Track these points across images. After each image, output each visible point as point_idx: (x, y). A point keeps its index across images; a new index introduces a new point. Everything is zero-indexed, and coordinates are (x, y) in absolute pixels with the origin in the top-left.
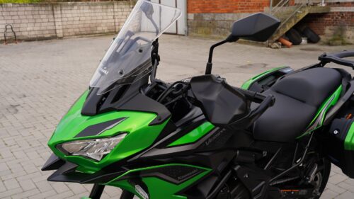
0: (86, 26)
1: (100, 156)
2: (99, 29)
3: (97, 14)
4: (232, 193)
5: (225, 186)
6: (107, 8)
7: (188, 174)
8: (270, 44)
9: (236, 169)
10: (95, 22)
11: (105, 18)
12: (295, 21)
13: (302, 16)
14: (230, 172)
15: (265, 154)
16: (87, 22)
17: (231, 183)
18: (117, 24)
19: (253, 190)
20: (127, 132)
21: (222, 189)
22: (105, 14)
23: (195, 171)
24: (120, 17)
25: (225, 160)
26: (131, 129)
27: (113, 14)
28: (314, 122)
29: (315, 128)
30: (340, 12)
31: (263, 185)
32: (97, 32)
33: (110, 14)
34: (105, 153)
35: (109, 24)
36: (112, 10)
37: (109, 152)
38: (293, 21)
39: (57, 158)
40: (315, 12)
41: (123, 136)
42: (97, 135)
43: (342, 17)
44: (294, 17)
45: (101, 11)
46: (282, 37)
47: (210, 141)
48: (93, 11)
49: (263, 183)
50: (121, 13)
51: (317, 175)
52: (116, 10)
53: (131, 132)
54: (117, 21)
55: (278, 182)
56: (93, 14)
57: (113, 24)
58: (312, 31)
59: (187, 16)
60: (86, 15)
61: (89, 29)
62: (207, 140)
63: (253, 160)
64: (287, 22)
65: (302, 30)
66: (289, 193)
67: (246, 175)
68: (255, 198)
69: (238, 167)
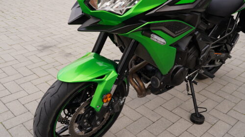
7: (182, 30)
19: (203, 50)
23: (186, 28)
49: (208, 45)
62: (200, 3)
66: (216, 55)
67: (201, 39)
68: (202, 57)
69: (197, 32)
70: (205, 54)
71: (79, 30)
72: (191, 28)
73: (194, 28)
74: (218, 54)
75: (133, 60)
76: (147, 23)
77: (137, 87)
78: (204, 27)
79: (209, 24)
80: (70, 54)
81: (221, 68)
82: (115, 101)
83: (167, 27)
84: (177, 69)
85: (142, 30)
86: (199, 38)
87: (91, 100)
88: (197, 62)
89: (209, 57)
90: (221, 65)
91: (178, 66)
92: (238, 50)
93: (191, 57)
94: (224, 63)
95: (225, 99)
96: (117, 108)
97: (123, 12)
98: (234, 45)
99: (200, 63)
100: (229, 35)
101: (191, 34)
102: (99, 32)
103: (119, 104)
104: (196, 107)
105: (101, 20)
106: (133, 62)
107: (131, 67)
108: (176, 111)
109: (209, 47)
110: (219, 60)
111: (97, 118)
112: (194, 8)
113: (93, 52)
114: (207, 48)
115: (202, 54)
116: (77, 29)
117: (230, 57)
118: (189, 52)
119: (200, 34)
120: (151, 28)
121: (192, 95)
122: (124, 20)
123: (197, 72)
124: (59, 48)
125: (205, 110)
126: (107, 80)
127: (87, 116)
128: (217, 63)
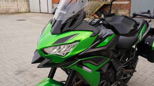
0: (4, 9)
2: (11, 11)
3: (9, 4)
6: (14, 1)
8: (90, 17)
10: (8, 7)
11: (13, 6)
12: (99, 7)
13: (102, 5)
16: (4, 8)
18: (19, 9)
19: (117, 70)
20: (79, 41)
22: (13, 4)
23: (104, 60)
24: (20, 5)
26: (82, 39)
27: (17, 4)
28: (138, 39)
30: (116, 4)
32: (10, 12)
33: (15, 4)
35: (15, 9)
36: (16, 2)
38: (98, 7)
40: (107, 4)
41: (78, 43)
42: (65, 43)
43: (117, 6)
44: (99, 5)
45: (11, 2)
46: (94, 14)
48: (7, 3)
50: (21, 4)
52: (18, 2)
54: (19, 7)
56: (7, 4)
57: (17, 9)
58: (106, 12)
59: (53, 5)
60: (3, 4)
61: (5, 11)
62: (110, 45)
64: (96, 8)
65: (101, 11)
66: (127, 71)
67: (115, 63)
68: (117, 74)
69: (112, 59)
70: (119, 72)
72: (108, 59)
73: (109, 59)
74: (128, 70)
75: (75, 79)
76: (80, 60)
78: (116, 56)
79: (119, 53)
80: (36, 75)
81: (131, 78)
83: (92, 61)
84: (103, 83)
85: (77, 64)
86: (114, 63)
88: (115, 77)
89: (122, 73)
90: (131, 77)
91: (103, 81)
92: (141, 64)
93: (111, 74)
94: (132, 75)
97: (65, 54)
98: (136, 64)
99: (117, 78)
100: (133, 59)
101: (108, 62)
102: (51, 68)
105: (52, 60)
106: (75, 80)
107: (74, 84)
109: (121, 67)
110: (129, 74)
112: (107, 48)
113: (48, 77)
114: (120, 68)
115: (117, 72)
116: (37, 67)
117: (135, 71)
118: (109, 72)
119: (114, 60)
120: (83, 62)
122: (66, 59)
123: (116, 83)
124: (29, 71)
128: (129, 76)
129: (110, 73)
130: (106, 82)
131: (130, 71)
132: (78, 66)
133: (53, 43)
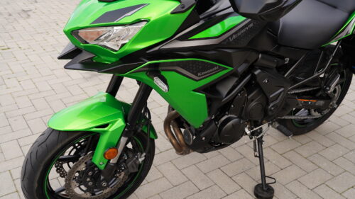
1: (118, 46)
4: (249, 97)
5: (243, 90)
7: (209, 71)
9: (256, 73)
14: (249, 76)
15: (287, 60)
17: (249, 87)
19: (271, 96)
20: (146, 21)
21: (240, 92)
23: (216, 68)
25: (246, 61)
26: (152, 17)
28: (344, 29)
29: (344, 37)
31: (281, 92)
34: (124, 42)
37: (127, 41)
39: (74, 47)
41: (143, 25)
42: (115, 22)
47: (234, 37)
49: (282, 89)
51: (337, 87)
53: (152, 20)
55: (297, 91)
62: (231, 36)
63: (275, 66)
67: (266, 81)
68: (271, 105)
69: (259, 71)
70: (278, 101)
71: (66, 67)
72: (226, 69)
73: (231, 69)
74: (311, 102)
76: (149, 62)
77: (173, 141)
82: (128, 157)
83: (182, 68)
86: (262, 79)
87: (93, 154)
93: (253, 104)
95: (319, 167)
96: (133, 167)
103: (135, 162)
104: (263, 176)
105: (96, 55)
108: (237, 178)
111: (102, 178)
113: (107, 92)
114: (279, 93)
115: (272, 102)
116: (63, 66)
119: (266, 74)
120: (160, 69)
121: (259, 157)
122: (121, 57)
125: (273, 181)
126: (111, 130)
127: (90, 173)
128: (316, 114)
129: (252, 100)
130: (235, 118)
131: (317, 104)
132: (148, 76)
133: (94, 20)
